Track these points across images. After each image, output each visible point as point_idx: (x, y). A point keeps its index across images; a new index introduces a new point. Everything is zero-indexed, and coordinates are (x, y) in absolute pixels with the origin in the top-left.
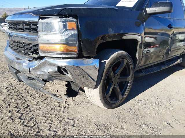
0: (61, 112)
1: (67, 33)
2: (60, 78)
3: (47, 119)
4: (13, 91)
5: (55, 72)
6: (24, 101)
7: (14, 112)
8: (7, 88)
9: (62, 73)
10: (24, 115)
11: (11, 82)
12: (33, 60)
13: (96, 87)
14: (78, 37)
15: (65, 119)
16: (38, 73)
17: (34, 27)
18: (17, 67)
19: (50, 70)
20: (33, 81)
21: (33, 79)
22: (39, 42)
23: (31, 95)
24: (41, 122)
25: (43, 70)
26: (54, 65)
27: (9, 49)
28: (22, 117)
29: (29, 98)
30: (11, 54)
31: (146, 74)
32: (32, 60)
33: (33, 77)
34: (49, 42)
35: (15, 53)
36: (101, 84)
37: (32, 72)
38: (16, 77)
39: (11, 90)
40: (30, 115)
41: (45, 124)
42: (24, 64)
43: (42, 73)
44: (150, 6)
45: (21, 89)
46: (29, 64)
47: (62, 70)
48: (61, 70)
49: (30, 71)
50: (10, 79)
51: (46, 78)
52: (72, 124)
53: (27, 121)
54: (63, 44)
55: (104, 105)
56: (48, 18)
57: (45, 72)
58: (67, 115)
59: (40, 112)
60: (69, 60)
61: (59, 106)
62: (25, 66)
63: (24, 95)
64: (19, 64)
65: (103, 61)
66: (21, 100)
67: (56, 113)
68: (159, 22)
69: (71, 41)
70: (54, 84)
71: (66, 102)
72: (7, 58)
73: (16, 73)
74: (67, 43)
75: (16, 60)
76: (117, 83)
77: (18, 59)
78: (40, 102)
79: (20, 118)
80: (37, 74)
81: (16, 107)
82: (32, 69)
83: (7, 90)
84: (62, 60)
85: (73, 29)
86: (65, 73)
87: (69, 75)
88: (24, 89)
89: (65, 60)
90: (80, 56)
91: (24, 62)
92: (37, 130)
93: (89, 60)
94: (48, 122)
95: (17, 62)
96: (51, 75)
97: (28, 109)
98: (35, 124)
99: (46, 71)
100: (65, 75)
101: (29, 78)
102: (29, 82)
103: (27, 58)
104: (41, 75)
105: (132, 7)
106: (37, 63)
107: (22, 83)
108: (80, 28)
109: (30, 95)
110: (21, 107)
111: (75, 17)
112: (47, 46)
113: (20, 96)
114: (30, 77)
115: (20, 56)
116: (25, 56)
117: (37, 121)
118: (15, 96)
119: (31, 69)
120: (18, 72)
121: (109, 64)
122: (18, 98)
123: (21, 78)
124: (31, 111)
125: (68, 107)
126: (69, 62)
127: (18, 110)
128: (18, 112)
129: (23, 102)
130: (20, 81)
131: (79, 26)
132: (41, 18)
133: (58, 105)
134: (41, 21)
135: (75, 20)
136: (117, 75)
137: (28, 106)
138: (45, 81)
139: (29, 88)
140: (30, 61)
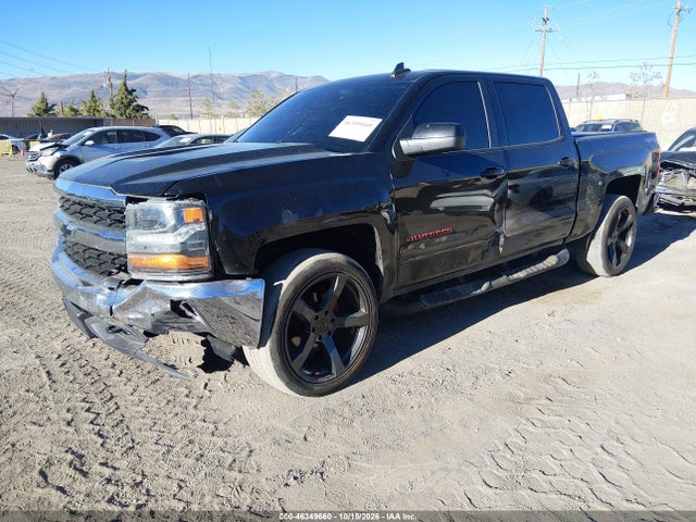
0: (191, 407)
1: (183, 230)
2: (182, 325)
3: (155, 423)
4: (76, 364)
5: (167, 313)
6: (104, 387)
7: (79, 410)
8: (60, 356)
9: (183, 314)
10: (103, 416)
11: (71, 342)
12: (118, 287)
13: (261, 344)
14: (210, 236)
15: (197, 423)
16: (131, 316)
17: (118, 216)
18: (83, 303)
19: (156, 309)
20: (121, 336)
21: (120, 330)
22: (128, 250)
23: (121, 372)
24: (140, 430)
25: (140, 310)
26: (162, 297)
27: (63, 257)
28: (99, 421)
29: (115, 378)
30: (68, 272)
31: (433, 305)
32: (115, 287)
33: (120, 325)
34: (147, 251)
35: (79, 270)
36: (274, 336)
37: (117, 315)
38: (82, 326)
39: (71, 361)
40: (117, 416)
41: (149, 434)
42: (99, 297)
43: (140, 316)
44: (408, 136)
45: (96, 357)
46: (109, 297)
47: (183, 308)
48: (179, 309)
49: (111, 314)
50: (68, 333)
51: (148, 326)
52: (210, 431)
53: (107, 427)
54: (178, 254)
55: (287, 384)
56: (145, 200)
57: (145, 314)
58: (201, 414)
59: (140, 408)
60: (193, 285)
61: (187, 396)
62: (101, 300)
63: (104, 373)
64: (89, 296)
65: (276, 284)
66: (97, 385)
67: (177, 409)
68: (446, 171)
69: (193, 246)
70: (185, 342)
71: (206, 385)
72: (60, 283)
73: (82, 318)
74: (184, 250)
75: (81, 287)
76: (329, 334)
77: (86, 284)
78: (142, 388)
79: (92, 423)
80: (129, 319)
81: (84, 400)
82: (117, 309)
83: (60, 363)
84: (179, 286)
85: (197, 221)
86: (190, 314)
87: (198, 318)
88: (105, 357)
89: (187, 286)
90: (217, 274)
91: (100, 291)
92: (130, 445)
93: (240, 282)
94: (156, 428)
95: (83, 293)
96: (158, 321)
97: (111, 404)
98: (127, 434)
99: (146, 311)
100: (191, 318)
101: (111, 327)
102: (112, 337)
103: (105, 284)
104: (137, 320)
105: (363, 140)
106: (126, 293)
107: (100, 343)
108: (211, 217)
109: (118, 372)
110: (96, 400)
111: (198, 196)
112: (145, 257)
113: (94, 375)
114: (113, 327)
115: (89, 277)
116: (101, 277)
117: (132, 428)
118: (82, 376)
119: (114, 308)
120: (86, 314)
121: (292, 288)
122: (89, 379)
123: (95, 328)
124: (118, 408)
125: (210, 397)
126: (195, 290)
127: (88, 406)
128: (88, 410)
129: (100, 390)
130: (92, 335)
131: (211, 215)
132: (130, 200)
133: (186, 392)
134: (130, 206)
135: (200, 202)
136: (326, 313)
137: (112, 397)
138: (148, 334)
139: (116, 356)
140: (111, 289)
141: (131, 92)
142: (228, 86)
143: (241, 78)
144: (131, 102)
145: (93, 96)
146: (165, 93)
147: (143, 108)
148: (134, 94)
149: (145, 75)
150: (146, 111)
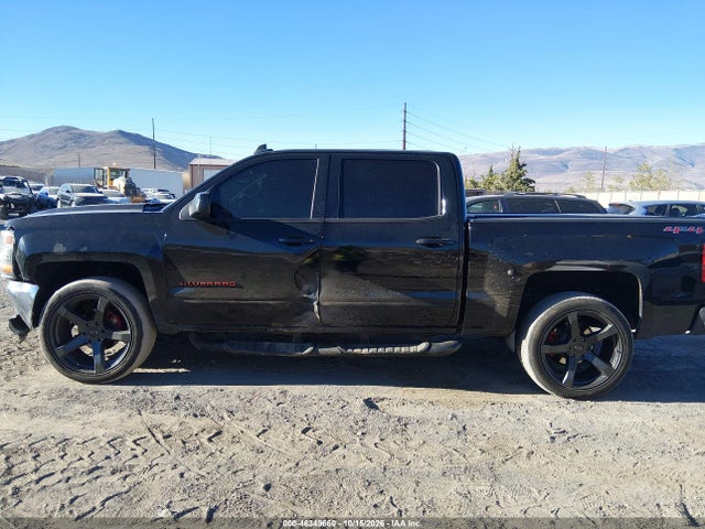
76: (99, 340)
136: (96, 324)
141: (520, 167)
142: (659, 159)
143: (676, 150)
144: (520, 176)
145: (491, 171)
146: (585, 167)
147: (531, 181)
148: (524, 168)
149: (569, 150)
150: (532, 185)
